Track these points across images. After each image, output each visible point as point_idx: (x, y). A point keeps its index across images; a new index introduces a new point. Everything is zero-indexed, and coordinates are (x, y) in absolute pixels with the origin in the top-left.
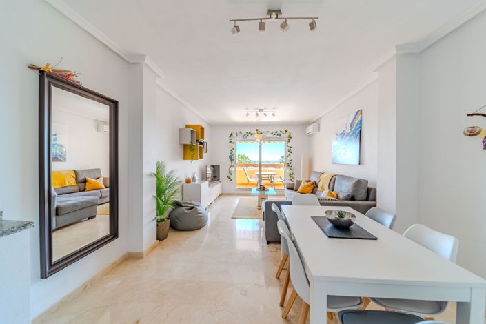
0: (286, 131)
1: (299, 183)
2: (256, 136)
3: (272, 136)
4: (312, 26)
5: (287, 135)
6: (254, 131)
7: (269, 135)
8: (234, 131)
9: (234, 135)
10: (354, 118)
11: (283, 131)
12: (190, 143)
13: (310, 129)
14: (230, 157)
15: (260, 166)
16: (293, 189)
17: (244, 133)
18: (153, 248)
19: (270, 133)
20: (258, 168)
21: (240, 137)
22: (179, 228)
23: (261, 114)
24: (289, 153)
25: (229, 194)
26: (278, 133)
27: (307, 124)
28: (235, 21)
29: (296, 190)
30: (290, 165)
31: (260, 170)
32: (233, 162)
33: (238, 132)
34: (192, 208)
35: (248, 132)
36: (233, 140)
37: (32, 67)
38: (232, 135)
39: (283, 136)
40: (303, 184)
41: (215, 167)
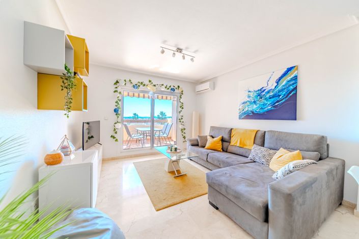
0: (179, 87)
1: (204, 139)
2: (149, 88)
3: (166, 90)
5: (180, 90)
6: (146, 82)
7: (163, 89)
8: (122, 77)
9: (122, 83)
11: (177, 87)
13: (206, 86)
14: (116, 111)
16: (197, 145)
17: (135, 82)
19: (164, 87)
20: (149, 124)
21: (129, 86)
24: (180, 109)
25: (113, 159)
26: (172, 87)
29: (203, 147)
30: (182, 121)
31: (153, 127)
32: (120, 117)
33: (128, 80)
35: (140, 82)
36: (119, 90)
38: (117, 82)
39: (176, 91)
40: (210, 140)
41: (91, 124)
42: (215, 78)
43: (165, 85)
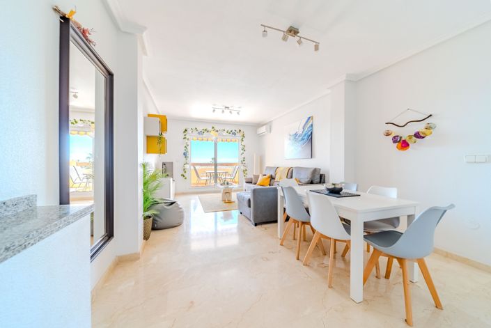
0: (240, 131)
1: (257, 177)
2: (213, 133)
3: (227, 134)
4: (317, 48)
5: (241, 134)
6: (210, 128)
7: (225, 133)
8: (189, 127)
9: (190, 131)
10: (307, 122)
11: (238, 131)
12: (158, 135)
13: (263, 130)
14: (184, 154)
15: (216, 165)
16: (251, 183)
17: (200, 129)
18: (144, 248)
19: (225, 132)
20: (213, 167)
21: (195, 133)
22: (159, 227)
23: (227, 111)
24: (242, 151)
25: (184, 194)
26: (234, 131)
27: (259, 125)
28: (265, 26)
29: (255, 184)
30: (244, 162)
31: (216, 169)
32: (188, 159)
33: (194, 128)
34: (172, 203)
35: (204, 129)
36: (187, 137)
37: (56, 10)
38: (186, 130)
39: (237, 135)
40: (261, 177)
41: (167, 165)
42: (270, 122)
43: (226, 130)
